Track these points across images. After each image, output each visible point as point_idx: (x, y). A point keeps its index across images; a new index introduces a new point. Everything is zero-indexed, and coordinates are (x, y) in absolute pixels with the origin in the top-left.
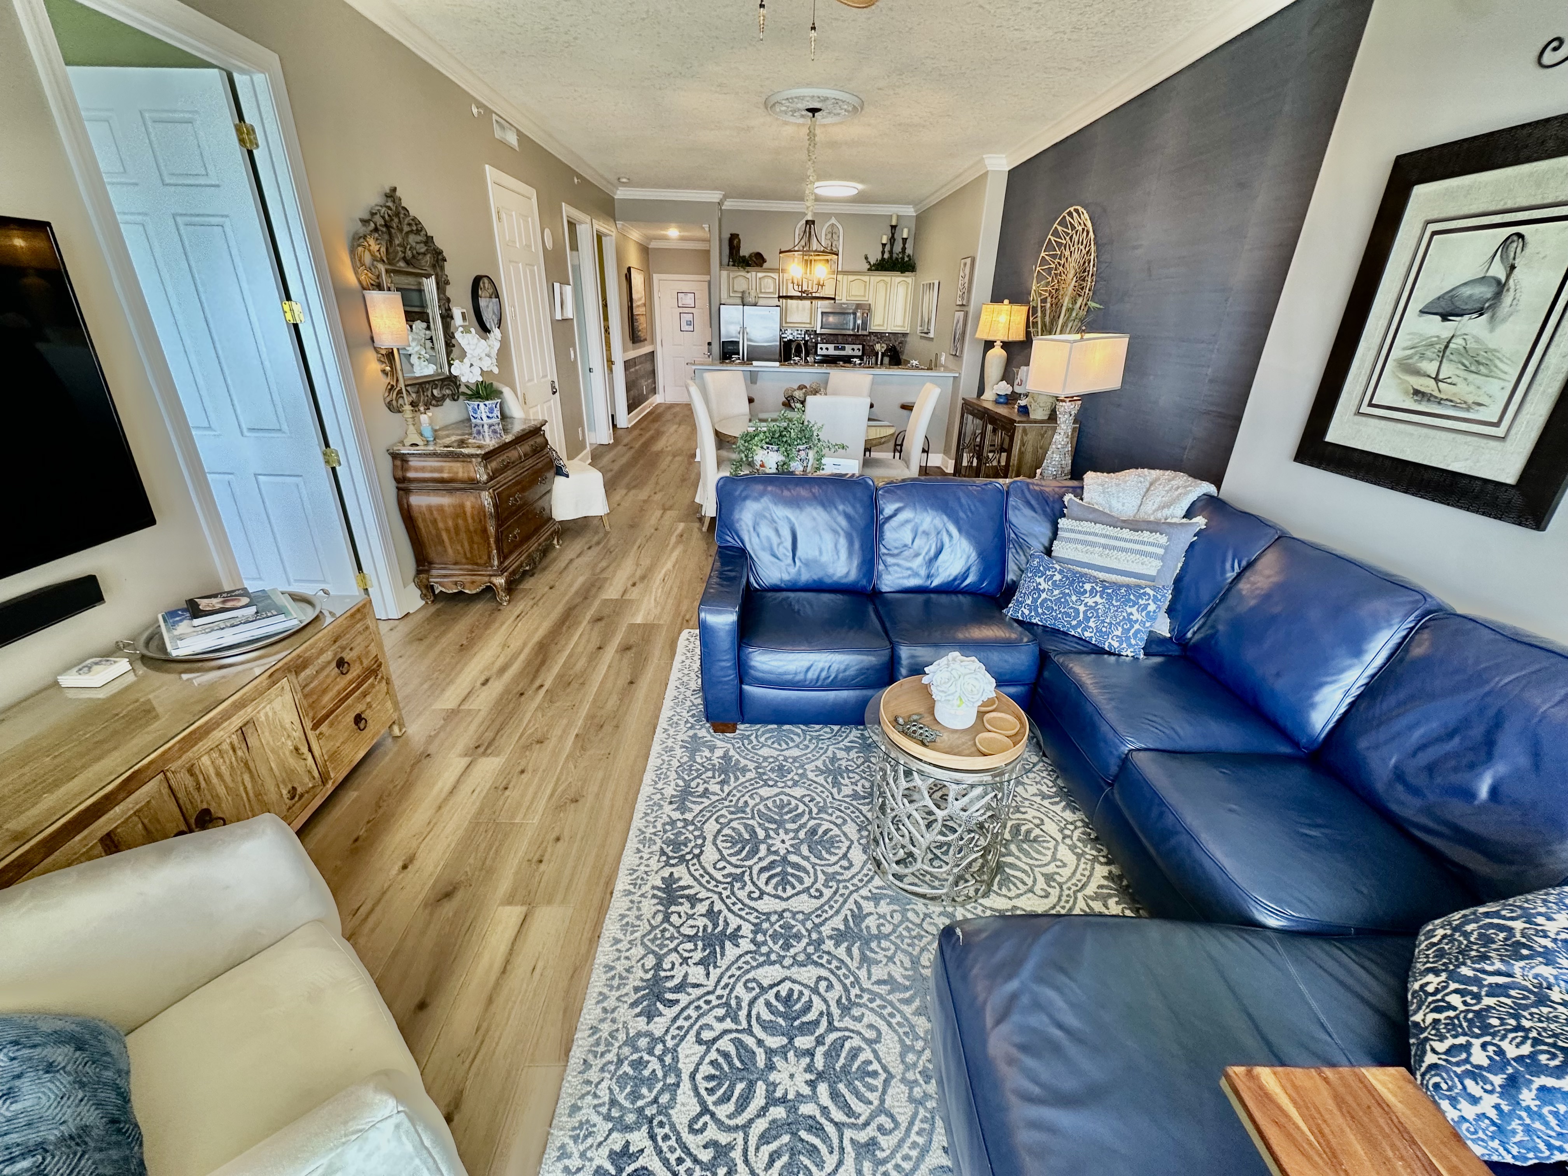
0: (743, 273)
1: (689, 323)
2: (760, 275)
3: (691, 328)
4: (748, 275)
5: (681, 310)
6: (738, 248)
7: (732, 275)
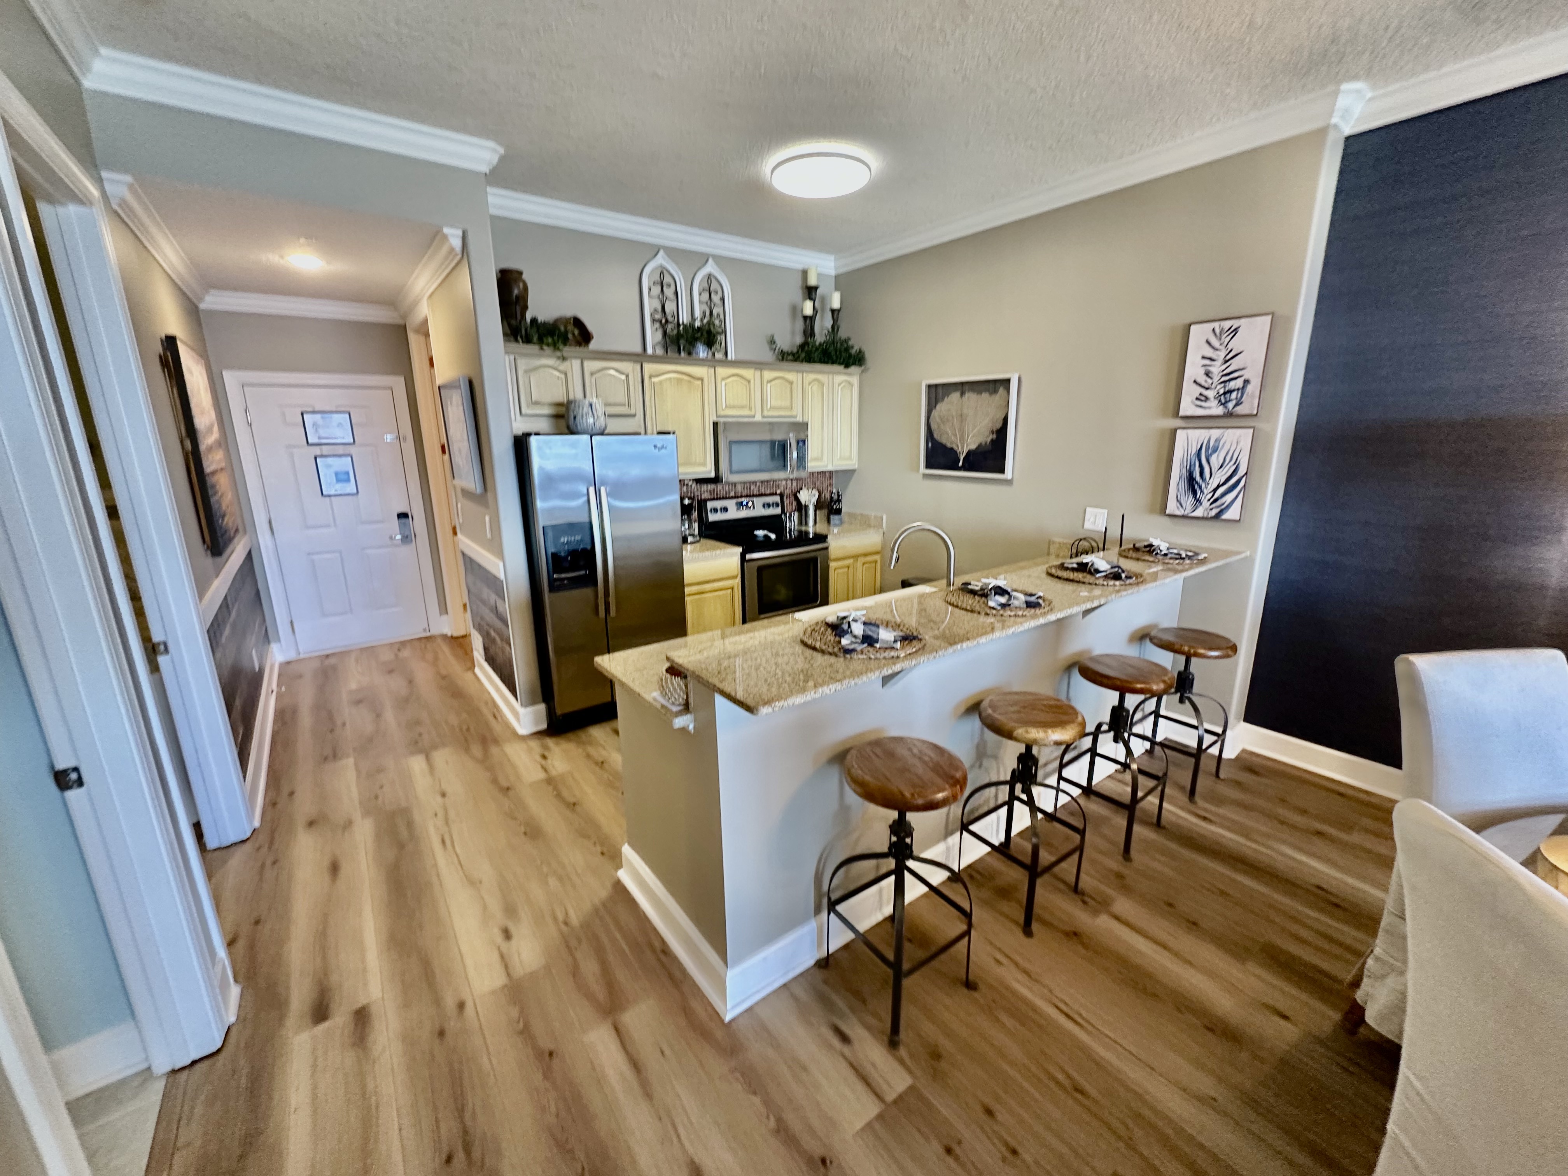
0: (551, 362)
1: (342, 477)
2: (591, 365)
3: (351, 488)
4: (564, 366)
5: (317, 451)
6: (522, 302)
7: (523, 364)
